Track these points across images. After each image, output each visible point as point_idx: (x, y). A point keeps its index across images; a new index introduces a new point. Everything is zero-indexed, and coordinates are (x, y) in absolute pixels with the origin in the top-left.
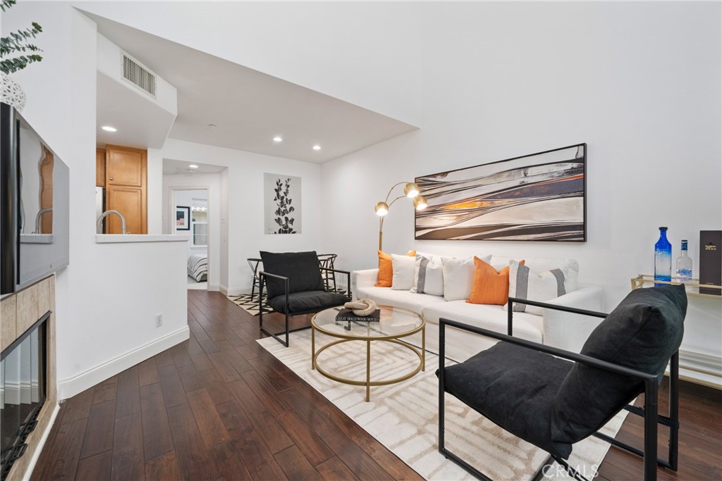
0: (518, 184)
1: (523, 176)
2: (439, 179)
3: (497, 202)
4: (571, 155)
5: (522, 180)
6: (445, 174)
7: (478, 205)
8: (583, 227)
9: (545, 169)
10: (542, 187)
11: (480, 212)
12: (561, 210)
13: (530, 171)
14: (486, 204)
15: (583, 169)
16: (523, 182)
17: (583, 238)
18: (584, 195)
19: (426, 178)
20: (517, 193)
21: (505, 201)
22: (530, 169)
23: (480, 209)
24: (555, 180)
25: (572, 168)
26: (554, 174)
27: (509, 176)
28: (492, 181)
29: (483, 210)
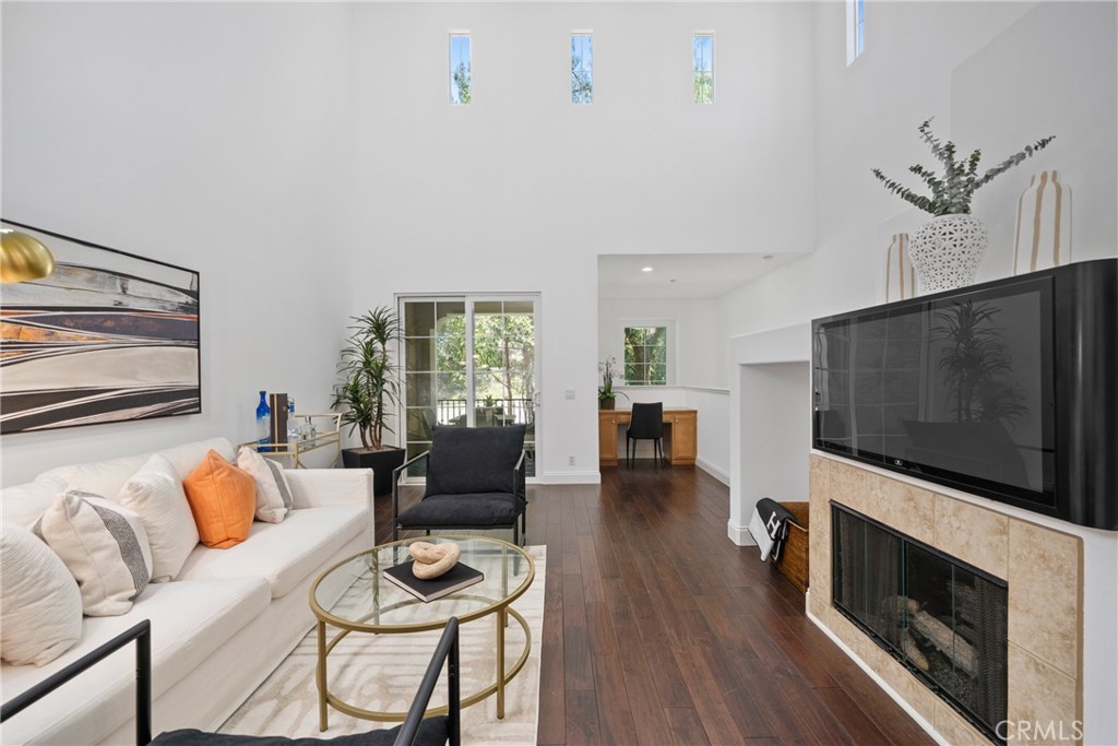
0: (111, 305)
1: (120, 290)
3: (64, 334)
4: (185, 281)
5: (119, 298)
8: (197, 392)
9: (154, 291)
10: (151, 322)
13: (132, 285)
14: (32, 335)
15: (195, 309)
16: (120, 303)
17: (197, 407)
18: (198, 347)
20: (109, 324)
21: (83, 336)
22: (131, 280)
23: (14, 346)
24: (168, 315)
25: (187, 303)
26: (167, 305)
27: (91, 280)
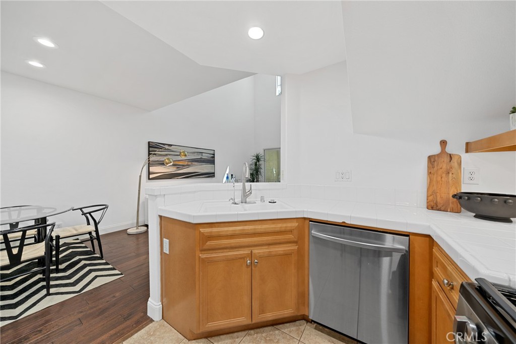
1: (201, 155)
2: (167, 147)
3: (194, 163)
4: (212, 152)
5: (201, 157)
6: (171, 145)
7: (186, 163)
8: (214, 173)
9: (207, 155)
10: (206, 160)
11: (187, 166)
12: (206, 168)
14: (189, 163)
15: (214, 157)
17: (214, 176)
18: (214, 164)
19: (158, 144)
20: (200, 161)
21: (196, 163)
23: (187, 165)
24: (209, 159)
25: (212, 156)
26: (209, 157)
27: (197, 154)
28: (191, 154)
29: (188, 166)
